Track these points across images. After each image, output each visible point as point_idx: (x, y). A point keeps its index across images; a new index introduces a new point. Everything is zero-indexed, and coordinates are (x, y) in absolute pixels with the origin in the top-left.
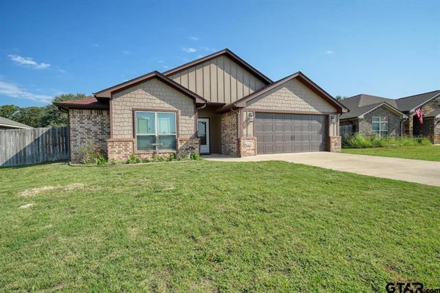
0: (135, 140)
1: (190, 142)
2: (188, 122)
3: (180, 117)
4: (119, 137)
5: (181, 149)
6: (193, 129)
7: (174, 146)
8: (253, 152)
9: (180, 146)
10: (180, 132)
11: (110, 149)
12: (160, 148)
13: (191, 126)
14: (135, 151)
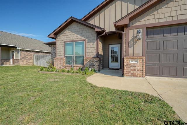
0: (64, 58)
1: (92, 60)
2: (92, 46)
3: (87, 44)
4: (59, 57)
5: (86, 65)
6: (95, 51)
7: (83, 63)
8: (140, 73)
9: (85, 63)
10: (87, 54)
11: (54, 63)
12: (76, 63)
13: (93, 49)
14: (64, 64)
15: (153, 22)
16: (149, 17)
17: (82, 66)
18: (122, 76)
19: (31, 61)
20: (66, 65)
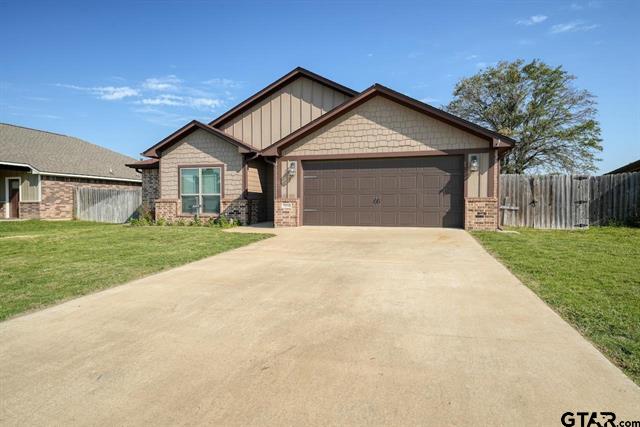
0: (180, 201)
1: (235, 204)
2: (235, 178)
3: (226, 172)
4: (167, 197)
5: (224, 213)
6: (240, 187)
7: (218, 210)
8: (293, 221)
9: (222, 210)
10: (226, 192)
11: (157, 211)
12: (204, 211)
13: (238, 183)
14: (179, 213)
15: (308, 153)
16: (303, 147)
17: (216, 215)
18: (273, 226)
19: (69, 207)
20: (184, 214)
